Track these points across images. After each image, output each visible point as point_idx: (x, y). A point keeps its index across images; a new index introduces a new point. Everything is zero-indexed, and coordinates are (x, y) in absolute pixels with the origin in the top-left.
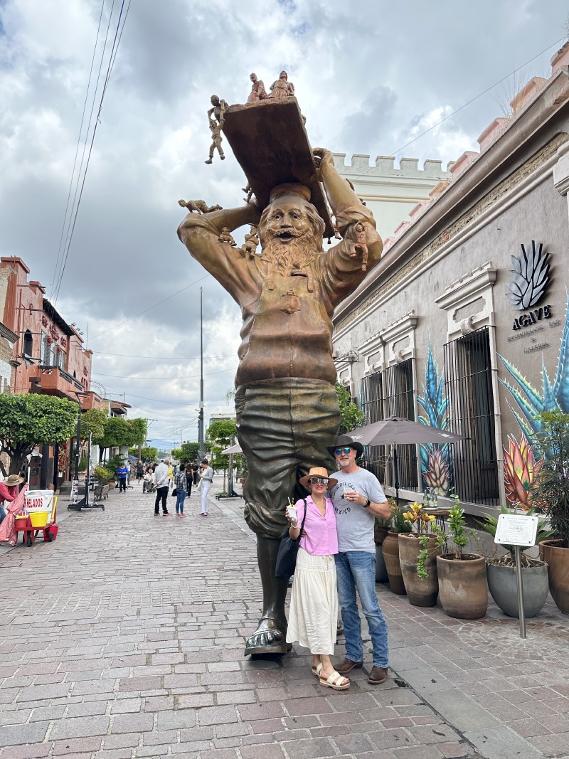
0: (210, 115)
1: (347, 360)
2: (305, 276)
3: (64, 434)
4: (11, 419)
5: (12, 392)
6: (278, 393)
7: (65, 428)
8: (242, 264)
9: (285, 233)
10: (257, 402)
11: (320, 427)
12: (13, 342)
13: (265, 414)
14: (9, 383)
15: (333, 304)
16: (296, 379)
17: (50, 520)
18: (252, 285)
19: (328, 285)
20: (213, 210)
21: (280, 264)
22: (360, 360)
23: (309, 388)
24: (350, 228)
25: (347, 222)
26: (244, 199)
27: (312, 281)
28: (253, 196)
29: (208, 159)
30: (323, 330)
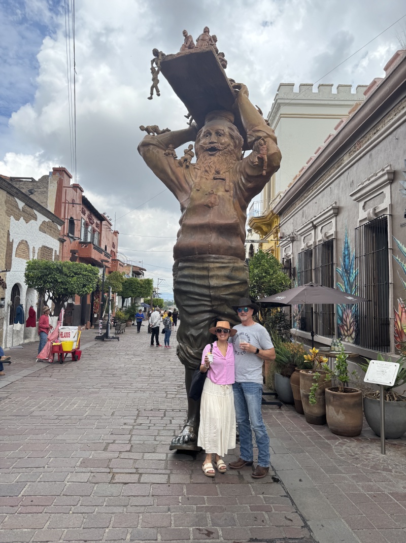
0: (152, 64)
1: (289, 239)
2: (223, 179)
3: (88, 289)
4: (53, 278)
5: (60, 259)
6: (201, 265)
7: (89, 285)
8: (181, 171)
9: (212, 147)
10: (186, 272)
11: (231, 291)
12: (61, 226)
13: (191, 281)
14: (58, 253)
15: (245, 200)
16: (214, 256)
17: (75, 346)
18: (186, 186)
19: (241, 185)
20: (164, 131)
21: (206, 171)
22: (299, 239)
23: (223, 263)
24: (256, 143)
25: (254, 139)
26: (188, 123)
27: (229, 184)
28: (193, 121)
29: (150, 96)
30: (235, 220)
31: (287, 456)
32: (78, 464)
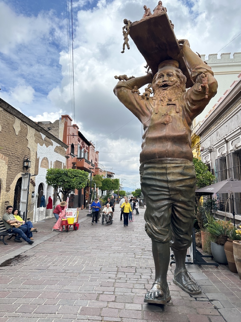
0: (123, 29)
1: (208, 151)
2: (174, 105)
3: (83, 185)
4: (62, 179)
5: (66, 168)
6: (160, 166)
7: (83, 183)
8: (143, 102)
9: (165, 84)
10: (149, 171)
11: (184, 184)
12: (66, 149)
13: (154, 177)
14: (65, 165)
15: (190, 118)
16: (170, 158)
17: (75, 221)
18: (147, 112)
19: (187, 108)
20: (130, 78)
21: (162, 100)
22: (215, 150)
23: (177, 163)
24: (198, 77)
25: (197, 74)
26: (146, 72)
27: (179, 107)
28: (150, 70)
29: (122, 50)
30: (185, 132)
31: (234, 310)
32: (79, 311)
